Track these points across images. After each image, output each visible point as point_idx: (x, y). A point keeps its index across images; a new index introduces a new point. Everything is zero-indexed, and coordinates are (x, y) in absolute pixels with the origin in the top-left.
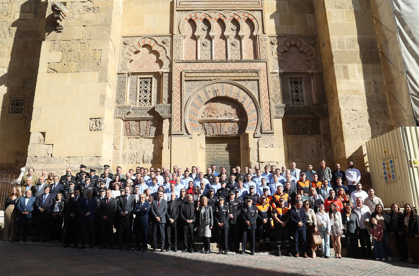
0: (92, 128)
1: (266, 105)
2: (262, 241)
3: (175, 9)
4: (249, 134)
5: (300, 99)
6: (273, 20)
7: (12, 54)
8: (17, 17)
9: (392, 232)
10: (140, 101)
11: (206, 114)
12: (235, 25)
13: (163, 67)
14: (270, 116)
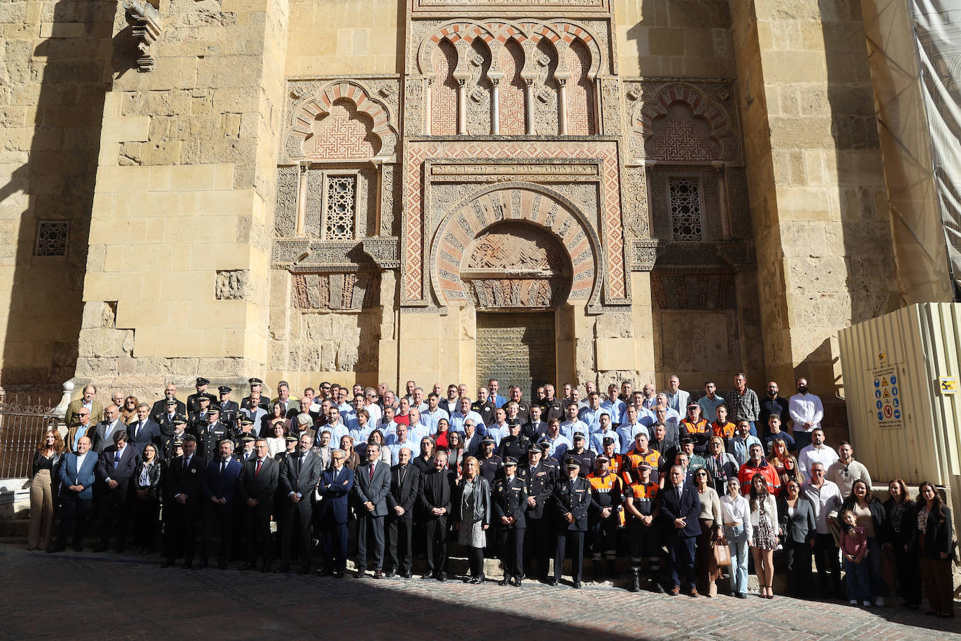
0: (221, 292)
1: (615, 241)
2: (598, 556)
3: (409, 15)
4: (575, 308)
5: (693, 228)
6: (634, 42)
7: (38, 120)
8: (47, 32)
9: (887, 544)
10: (329, 229)
11: (478, 260)
12: (547, 54)
13: (381, 151)
14: (624, 266)
